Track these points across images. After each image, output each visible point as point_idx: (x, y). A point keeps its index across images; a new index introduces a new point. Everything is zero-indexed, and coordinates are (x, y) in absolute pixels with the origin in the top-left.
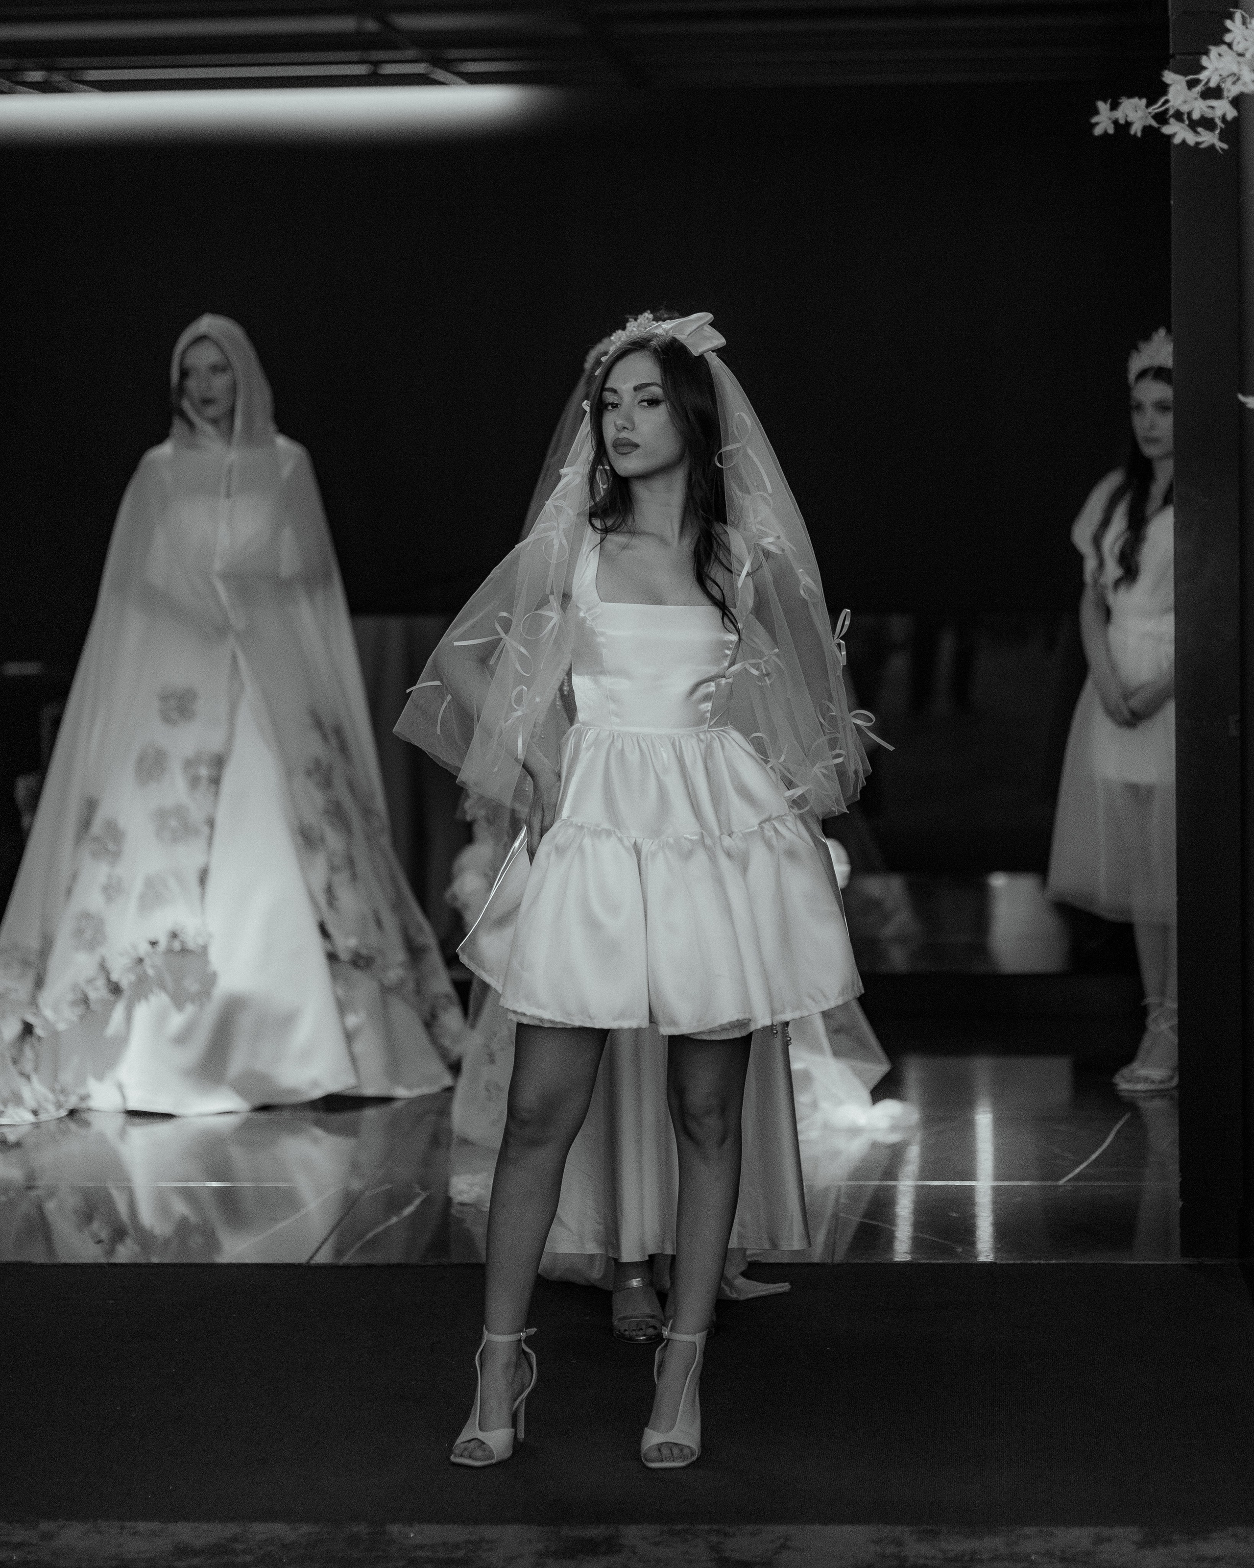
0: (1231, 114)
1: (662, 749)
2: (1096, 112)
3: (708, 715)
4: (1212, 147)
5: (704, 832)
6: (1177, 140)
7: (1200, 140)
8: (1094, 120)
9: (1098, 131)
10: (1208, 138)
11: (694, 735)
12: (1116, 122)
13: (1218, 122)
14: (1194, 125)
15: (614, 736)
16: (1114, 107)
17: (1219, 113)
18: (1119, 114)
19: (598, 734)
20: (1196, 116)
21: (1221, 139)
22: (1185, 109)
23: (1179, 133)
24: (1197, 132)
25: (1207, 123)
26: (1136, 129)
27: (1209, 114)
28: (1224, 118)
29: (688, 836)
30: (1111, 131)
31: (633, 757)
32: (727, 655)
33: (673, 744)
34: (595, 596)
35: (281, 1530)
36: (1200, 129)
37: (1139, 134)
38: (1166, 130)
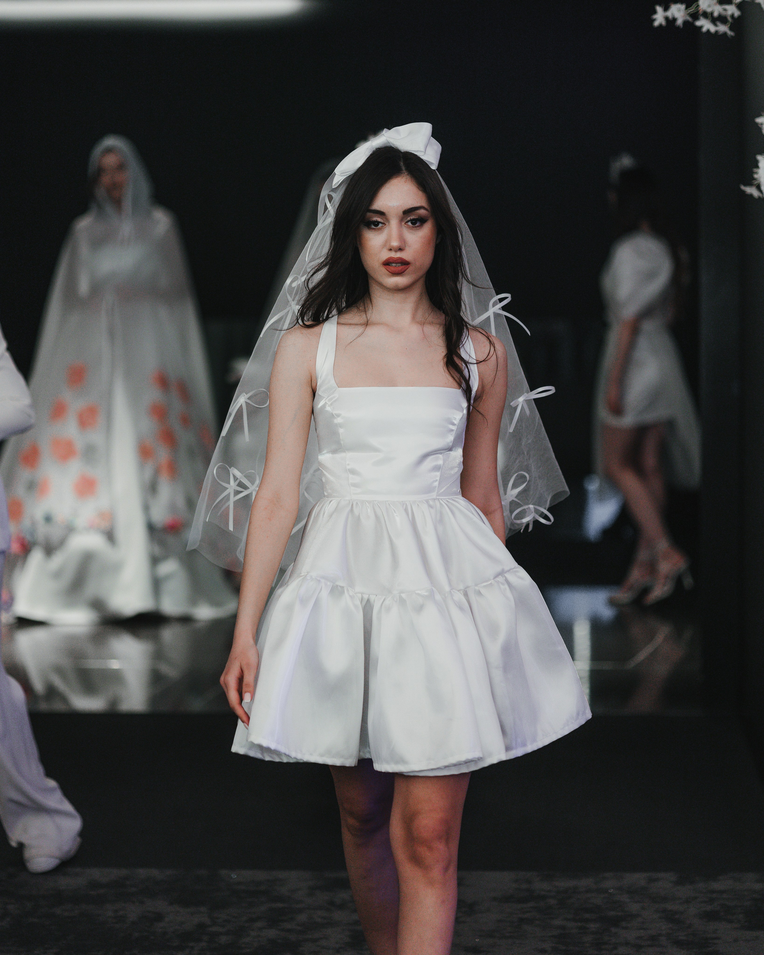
0: (737, 13)
1: (396, 515)
2: (655, 12)
3: (436, 484)
4: (725, 34)
5: (434, 588)
6: (704, 29)
7: (718, 28)
8: (655, 17)
9: (656, 24)
10: (723, 28)
11: (424, 501)
12: (667, 18)
13: (730, 19)
14: (714, 20)
15: (352, 505)
16: (666, 9)
17: (729, 13)
18: (669, 14)
19: (339, 503)
20: (716, 14)
21: (731, 29)
22: (709, 10)
23: (705, 25)
24: (716, 25)
25: (722, 19)
26: (680, 22)
27: (724, 13)
28: (732, 16)
29: (419, 592)
30: (664, 23)
31: (368, 523)
32: (452, 430)
33: (406, 510)
34: (333, 382)
35: (155, 873)
36: (718, 23)
37: (681, 26)
38: (698, 23)
